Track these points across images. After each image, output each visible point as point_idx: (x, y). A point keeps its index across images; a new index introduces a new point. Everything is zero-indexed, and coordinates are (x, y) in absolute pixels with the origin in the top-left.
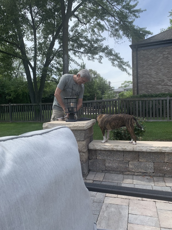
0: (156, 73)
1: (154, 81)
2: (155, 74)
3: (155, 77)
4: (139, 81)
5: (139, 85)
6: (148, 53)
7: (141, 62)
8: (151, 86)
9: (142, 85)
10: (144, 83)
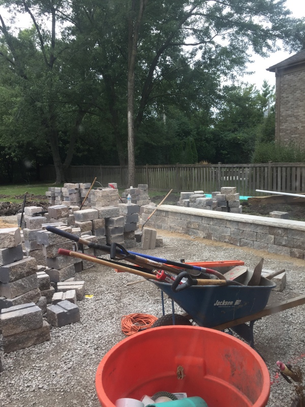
2: (304, 114)
3: (304, 120)
4: (281, 128)
5: (281, 134)
6: (295, 79)
7: (284, 95)
8: (297, 136)
9: (284, 134)
10: (288, 132)
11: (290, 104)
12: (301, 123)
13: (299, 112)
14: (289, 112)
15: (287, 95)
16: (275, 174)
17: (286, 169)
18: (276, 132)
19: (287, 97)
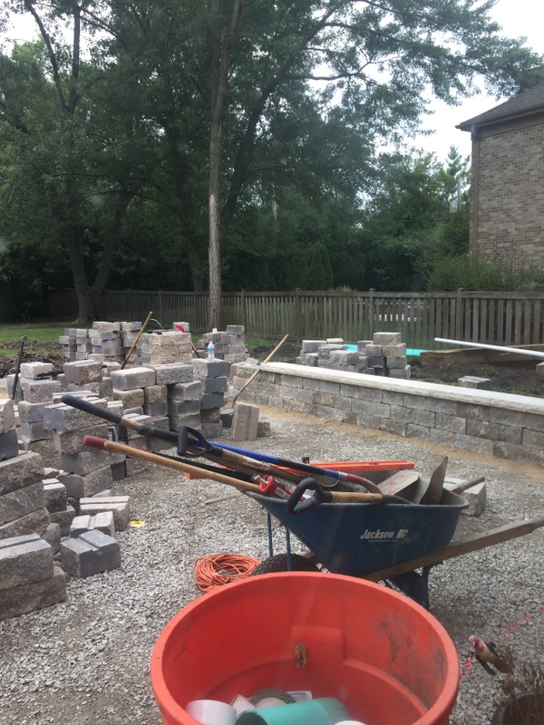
0: (521, 205)
1: (516, 229)
2: (520, 208)
3: (519, 217)
4: (479, 230)
5: (479, 241)
6: (506, 144)
7: (486, 173)
8: (507, 245)
9: (485, 241)
10: (491, 238)
11: (497, 188)
12: (514, 224)
13: (511, 203)
14: (495, 204)
15: (492, 173)
16: (468, 312)
17: (488, 303)
18: (471, 237)
19: (490, 177)
